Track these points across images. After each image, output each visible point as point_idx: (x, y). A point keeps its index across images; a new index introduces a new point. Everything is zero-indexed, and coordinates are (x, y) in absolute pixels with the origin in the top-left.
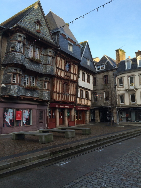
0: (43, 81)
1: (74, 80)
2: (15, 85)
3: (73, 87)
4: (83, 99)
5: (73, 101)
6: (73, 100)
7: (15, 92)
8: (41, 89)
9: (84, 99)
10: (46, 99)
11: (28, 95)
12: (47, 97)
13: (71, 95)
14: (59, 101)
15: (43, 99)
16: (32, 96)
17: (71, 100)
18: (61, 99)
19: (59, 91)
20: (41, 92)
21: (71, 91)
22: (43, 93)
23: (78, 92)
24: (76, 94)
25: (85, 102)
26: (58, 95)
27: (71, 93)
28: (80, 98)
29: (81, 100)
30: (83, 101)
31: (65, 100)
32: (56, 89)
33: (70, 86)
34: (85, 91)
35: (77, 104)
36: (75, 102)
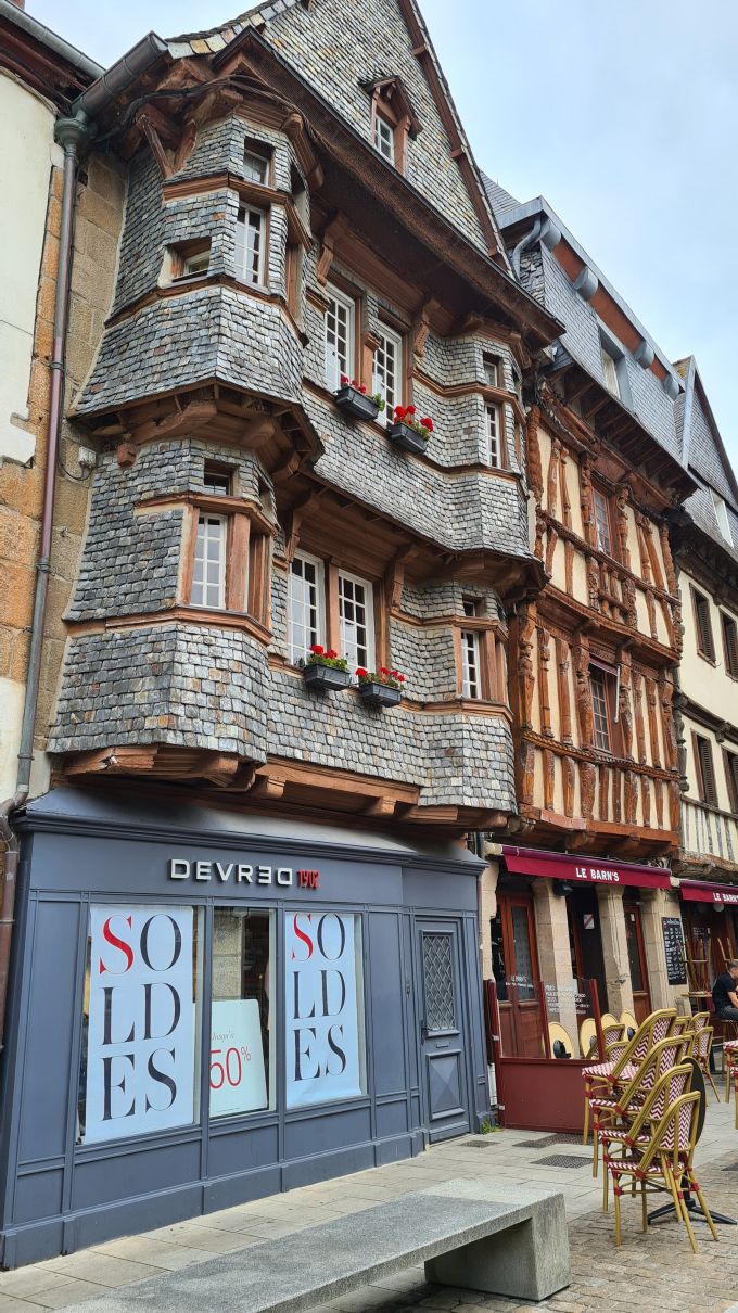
0: (449, 620)
1: (654, 638)
3: (651, 703)
4: (717, 814)
5: (660, 831)
6: (660, 821)
8: (431, 699)
9: (721, 822)
10: (489, 804)
11: (331, 762)
12: (495, 784)
13: (642, 770)
14: (569, 825)
15: (468, 802)
16: (360, 768)
17: (647, 826)
18: (582, 809)
19: (565, 734)
20: (438, 736)
21: (641, 739)
22: (457, 743)
23: (683, 751)
24: (675, 769)
25: (729, 846)
26: (557, 771)
27: (642, 760)
28: (696, 806)
29: (708, 825)
30: (719, 835)
31: (611, 819)
32: (544, 708)
33: (630, 694)
34: (718, 750)
35: (685, 858)
36: (674, 844)
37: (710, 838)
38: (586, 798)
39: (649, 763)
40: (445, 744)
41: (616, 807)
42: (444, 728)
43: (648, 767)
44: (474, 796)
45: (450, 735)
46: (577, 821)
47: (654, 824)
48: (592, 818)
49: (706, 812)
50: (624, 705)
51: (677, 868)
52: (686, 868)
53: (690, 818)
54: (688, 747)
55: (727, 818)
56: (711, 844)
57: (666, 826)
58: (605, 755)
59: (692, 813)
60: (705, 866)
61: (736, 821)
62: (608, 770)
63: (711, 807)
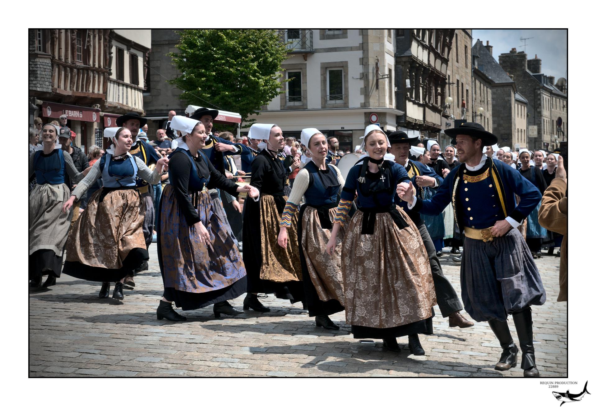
3: (100, 39)
4: (123, 85)
5: (98, 94)
6: (99, 90)
9: (125, 88)
13: (94, 70)
14: (65, 93)
17: (93, 92)
18: (70, 87)
19: (66, 58)
21: (94, 56)
22: (35, 69)
23: (111, 58)
24: (107, 67)
25: (127, 98)
26: (63, 73)
27: (94, 65)
28: (114, 82)
29: (119, 90)
30: (123, 93)
31: (80, 91)
32: (60, 49)
33: (92, 37)
34: (127, 53)
35: (107, 104)
36: (104, 99)
37: (119, 95)
38: (72, 83)
39: (97, 66)
40: (31, 69)
41: (82, 85)
43: (96, 68)
45: (33, 66)
46: (68, 92)
47: (96, 91)
48: (73, 91)
49: (119, 84)
50: (89, 42)
51: (103, 108)
52: (107, 108)
53: (111, 87)
54: (114, 55)
55: (127, 86)
56: (119, 98)
57: (101, 92)
58: (80, 64)
59: (112, 85)
60: (116, 107)
61: (131, 88)
62: (81, 71)
63: (121, 82)
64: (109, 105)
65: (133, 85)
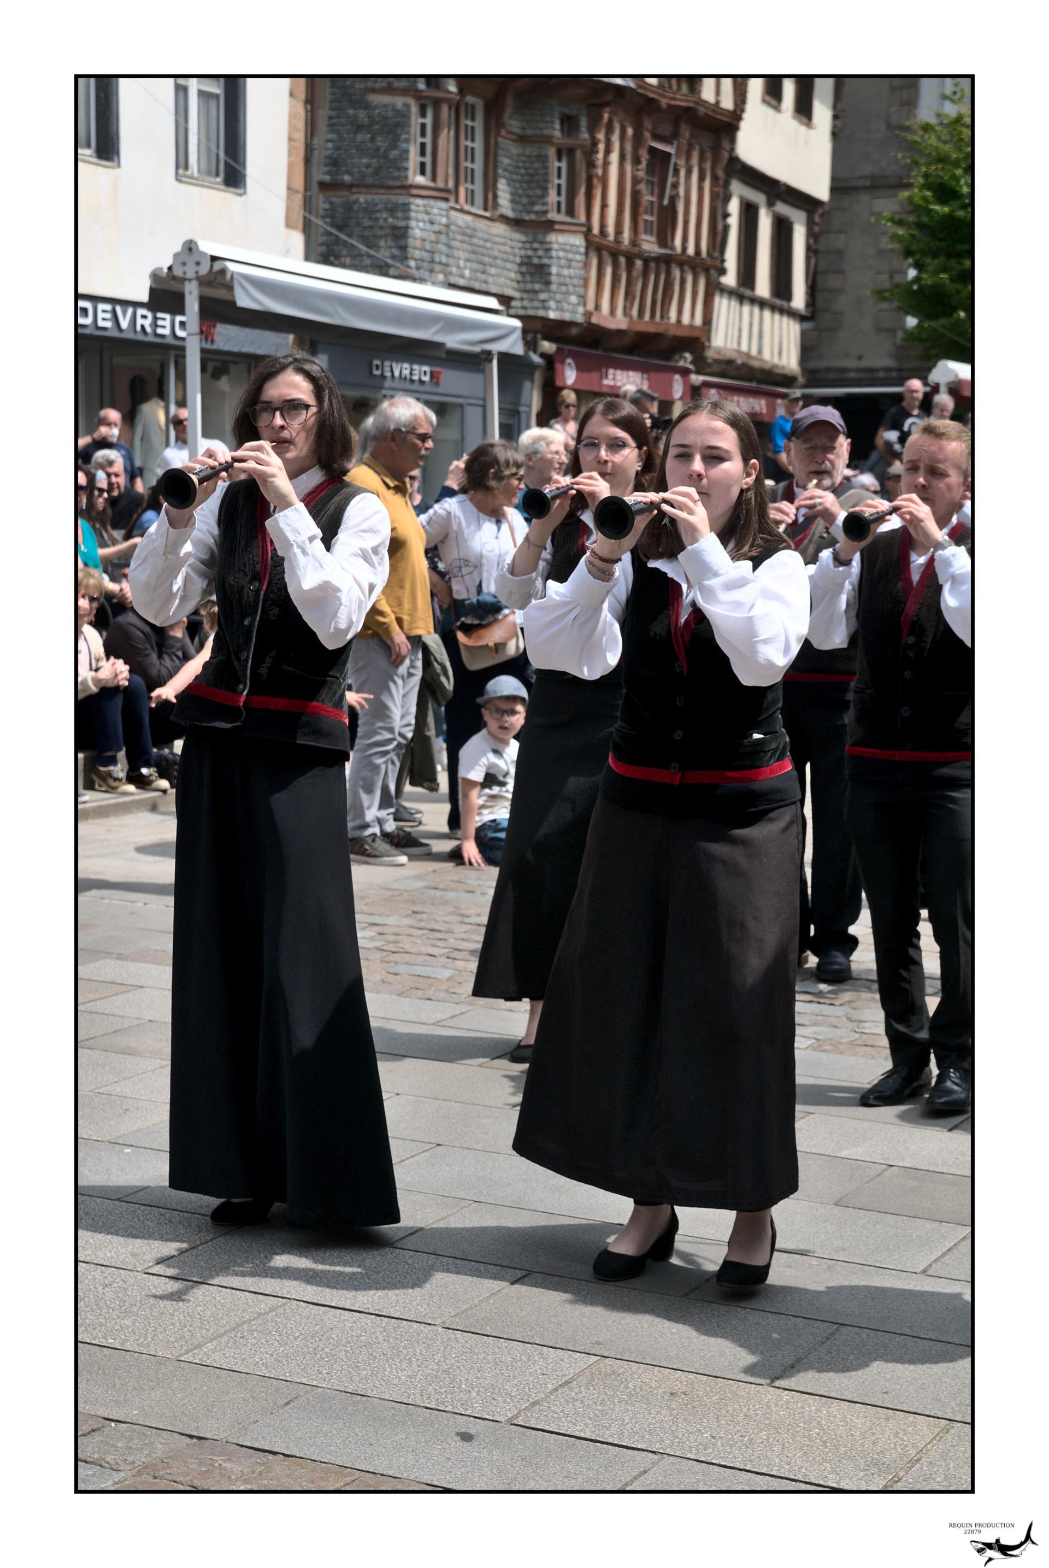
0: (548, 140)
1: (718, 103)
2: (432, 202)
3: (701, 179)
4: (753, 301)
5: (691, 327)
6: (692, 315)
7: (432, 261)
8: (525, 216)
10: (567, 317)
12: (574, 299)
13: (683, 262)
15: (552, 315)
17: (679, 321)
18: (625, 308)
19: (619, 231)
20: (530, 253)
21: (686, 223)
22: (545, 261)
23: (726, 228)
24: (716, 254)
25: (760, 337)
26: (609, 271)
27: (684, 248)
28: (731, 293)
29: (741, 314)
30: (751, 325)
31: (647, 317)
32: (604, 206)
33: (682, 173)
34: (767, 215)
35: (710, 354)
36: (703, 339)
37: (740, 330)
38: (630, 298)
39: (691, 251)
40: (536, 261)
41: (654, 302)
42: (536, 245)
43: (689, 256)
44: (557, 309)
45: (540, 253)
46: (619, 322)
47: (686, 319)
48: (631, 317)
49: (741, 298)
50: (675, 186)
51: (701, 365)
52: (709, 365)
53: (724, 307)
54: (734, 221)
55: (762, 304)
56: (740, 337)
57: (698, 320)
58: (650, 245)
59: (725, 302)
60: (730, 362)
61: (773, 308)
62: (653, 265)
63: (747, 292)
64: (716, 356)
65: (778, 302)
